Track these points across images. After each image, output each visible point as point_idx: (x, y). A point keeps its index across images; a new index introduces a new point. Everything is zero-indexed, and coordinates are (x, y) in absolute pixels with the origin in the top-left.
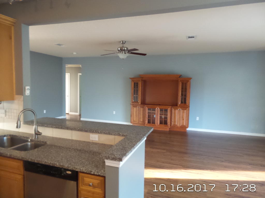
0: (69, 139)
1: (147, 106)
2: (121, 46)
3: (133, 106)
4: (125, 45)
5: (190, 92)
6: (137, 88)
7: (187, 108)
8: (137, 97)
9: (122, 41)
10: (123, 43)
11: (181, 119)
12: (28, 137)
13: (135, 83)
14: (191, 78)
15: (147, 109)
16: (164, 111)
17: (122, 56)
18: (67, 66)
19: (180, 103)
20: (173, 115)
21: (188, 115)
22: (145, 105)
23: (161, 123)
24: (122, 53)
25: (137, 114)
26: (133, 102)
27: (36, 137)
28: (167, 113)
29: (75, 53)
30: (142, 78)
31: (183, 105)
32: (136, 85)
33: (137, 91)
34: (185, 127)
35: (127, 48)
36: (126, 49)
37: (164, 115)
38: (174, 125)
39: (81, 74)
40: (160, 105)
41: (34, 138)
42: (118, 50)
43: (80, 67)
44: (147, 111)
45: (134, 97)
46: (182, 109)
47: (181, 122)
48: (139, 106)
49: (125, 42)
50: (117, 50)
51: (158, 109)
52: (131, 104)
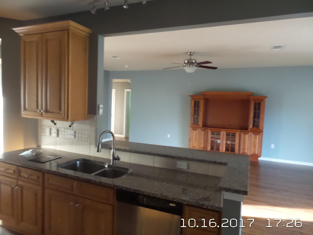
0: (151, 166)
1: (210, 129)
2: (189, 58)
3: (193, 129)
4: (192, 57)
5: (263, 114)
6: (198, 107)
7: (260, 133)
8: (198, 118)
9: (190, 53)
10: (191, 54)
11: (252, 146)
12: (103, 162)
13: (195, 102)
14: (267, 97)
15: (210, 132)
16: (232, 136)
17: (190, 70)
18: (114, 80)
19: (251, 126)
20: (242, 141)
21: (261, 142)
22: (208, 128)
23: (227, 150)
24: (190, 66)
25: (197, 138)
26: (192, 124)
27: (114, 163)
28: (235, 138)
29: (126, 66)
30: (205, 95)
31: (254, 129)
32: (196, 105)
33: (198, 110)
34: (257, 156)
35: (196, 61)
36: (194, 61)
37: (231, 140)
38: (243, 153)
39: (129, 90)
40: (225, 128)
41: (111, 164)
42: (185, 63)
43: (128, 82)
44: (210, 135)
45: (194, 118)
46: (254, 134)
47: (252, 149)
48: (200, 129)
49: (193, 53)
50: (183, 63)
51: (223, 133)
52: (190, 126)
